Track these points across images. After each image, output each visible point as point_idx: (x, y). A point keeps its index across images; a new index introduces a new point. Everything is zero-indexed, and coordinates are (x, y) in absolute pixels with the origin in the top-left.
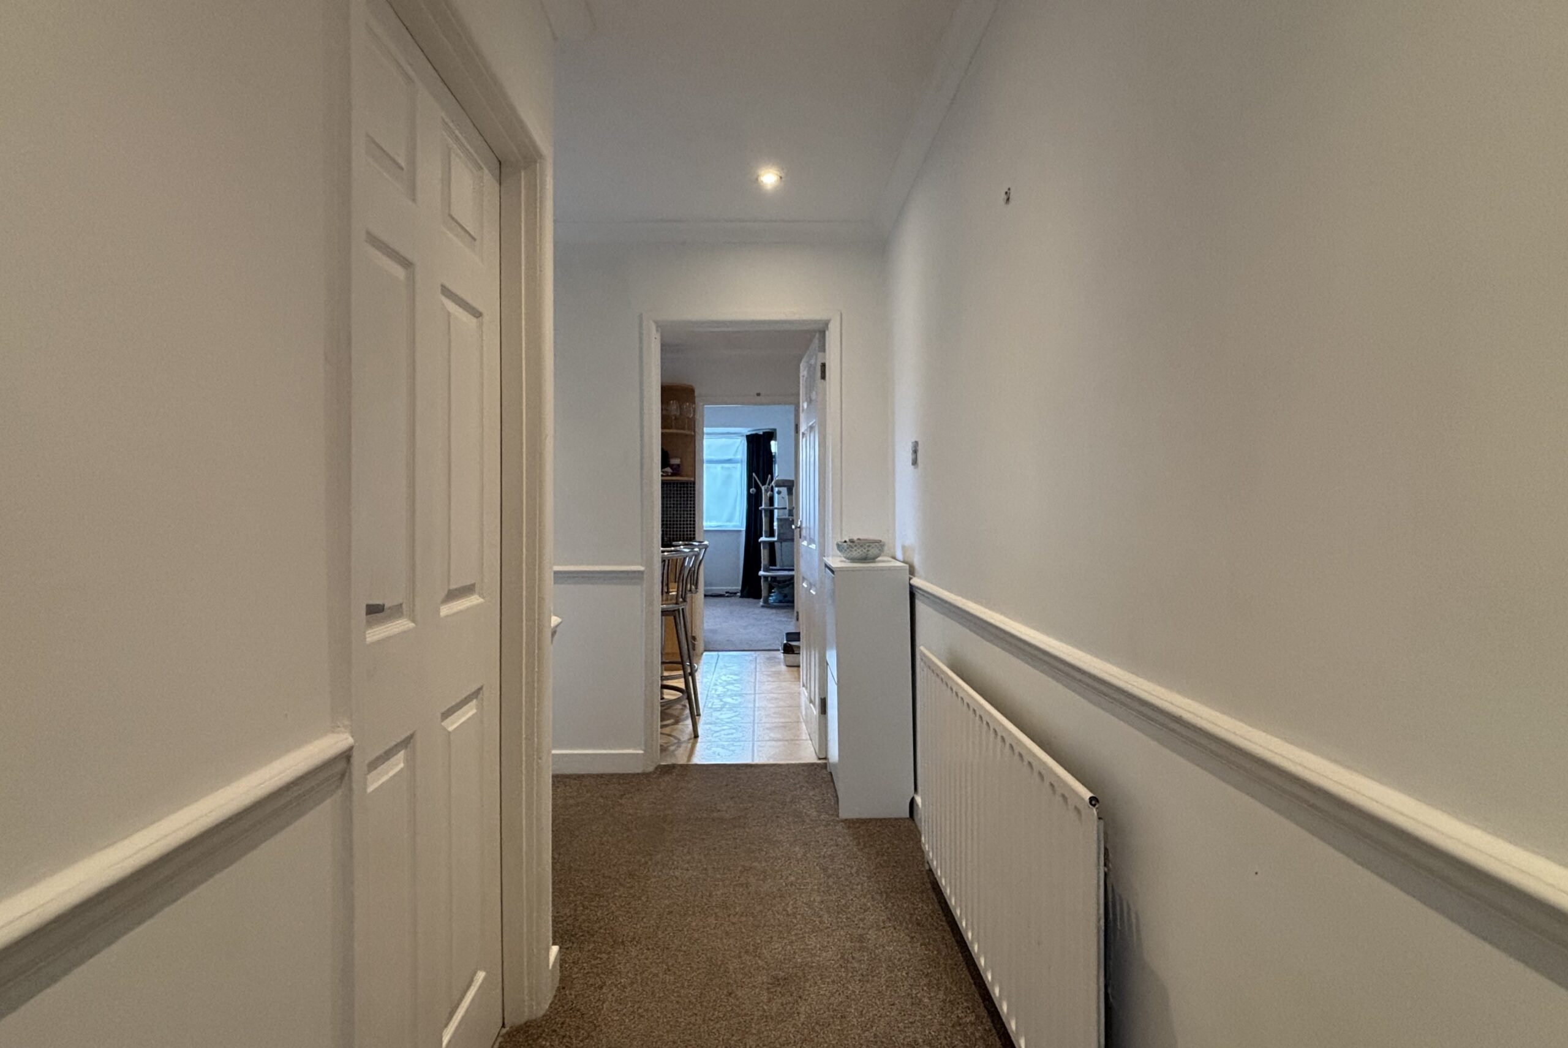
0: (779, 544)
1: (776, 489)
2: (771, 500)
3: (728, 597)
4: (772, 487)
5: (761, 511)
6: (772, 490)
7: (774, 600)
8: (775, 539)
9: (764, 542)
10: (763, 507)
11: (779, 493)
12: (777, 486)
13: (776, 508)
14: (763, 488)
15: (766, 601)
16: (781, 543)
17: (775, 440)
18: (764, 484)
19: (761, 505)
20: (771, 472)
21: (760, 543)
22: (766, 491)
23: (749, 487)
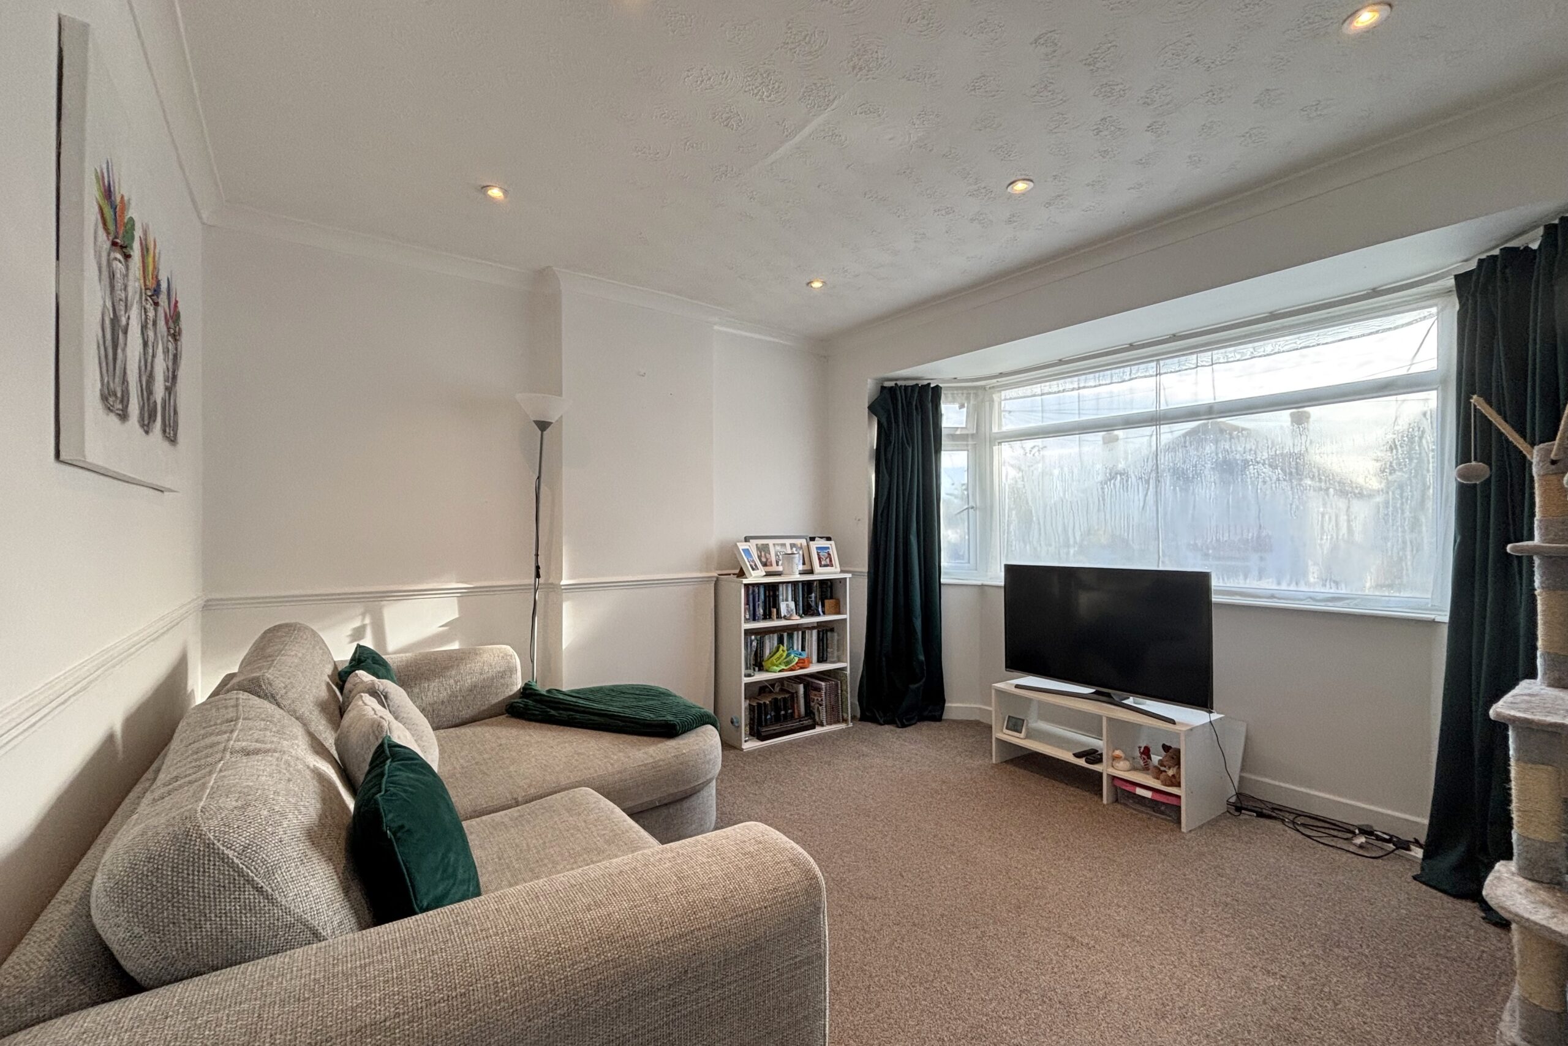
10: (1537, 540)
14: (1535, 456)
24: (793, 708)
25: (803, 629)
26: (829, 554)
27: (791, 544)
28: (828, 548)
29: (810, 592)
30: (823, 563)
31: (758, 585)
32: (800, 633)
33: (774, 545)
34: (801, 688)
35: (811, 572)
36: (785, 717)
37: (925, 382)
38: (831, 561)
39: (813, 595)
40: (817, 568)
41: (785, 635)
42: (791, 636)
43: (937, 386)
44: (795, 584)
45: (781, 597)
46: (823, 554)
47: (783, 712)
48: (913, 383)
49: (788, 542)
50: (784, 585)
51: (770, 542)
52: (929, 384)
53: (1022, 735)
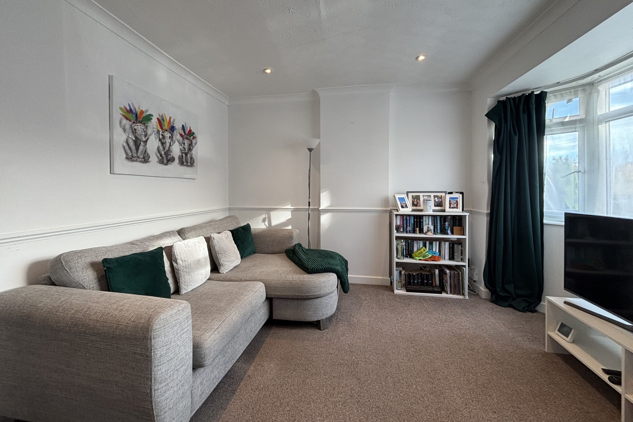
24: (432, 280)
25: (440, 240)
26: (457, 202)
27: (434, 196)
28: (457, 198)
29: (445, 222)
30: (452, 206)
31: (409, 216)
32: (438, 243)
33: (423, 196)
34: (437, 271)
35: (444, 211)
36: (427, 284)
37: (530, 92)
38: (457, 205)
39: (447, 223)
40: (447, 209)
41: (428, 243)
42: (431, 244)
43: (542, 92)
44: (434, 217)
45: (424, 223)
46: (453, 201)
47: (426, 281)
48: (520, 94)
49: (432, 195)
50: (427, 217)
51: (421, 195)
52: (533, 92)
53: (568, 339)
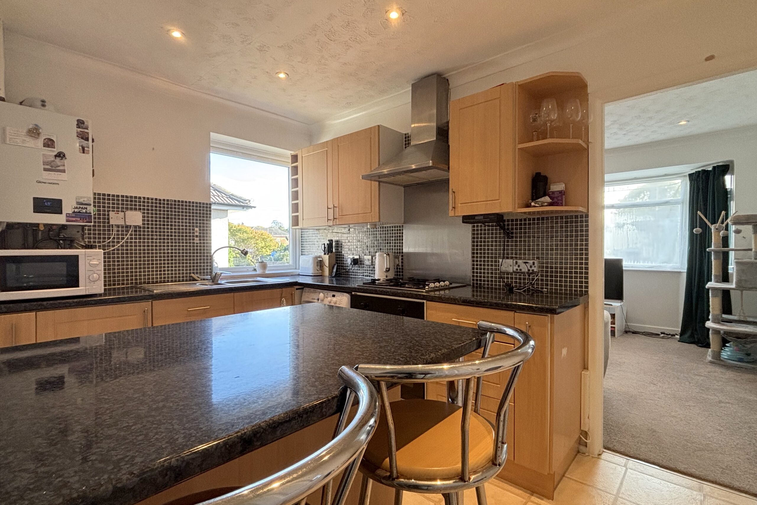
0: (739, 292)
1: (733, 228)
2: (725, 241)
3: (663, 338)
4: (727, 225)
5: (709, 253)
6: (727, 228)
7: (728, 356)
8: (733, 286)
9: (714, 289)
10: (713, 248)
11: (738, 232)
12: (735, 223)
13: (732, 250)
14: (713, 227)
15: (717, 356)
16: (742, 291)
17: (732, 174)
18: (714, 222)
19: (710, 246)
20: (726, 208)
21: (708, 290)
22: (718, 230)
23: (692, 226)
